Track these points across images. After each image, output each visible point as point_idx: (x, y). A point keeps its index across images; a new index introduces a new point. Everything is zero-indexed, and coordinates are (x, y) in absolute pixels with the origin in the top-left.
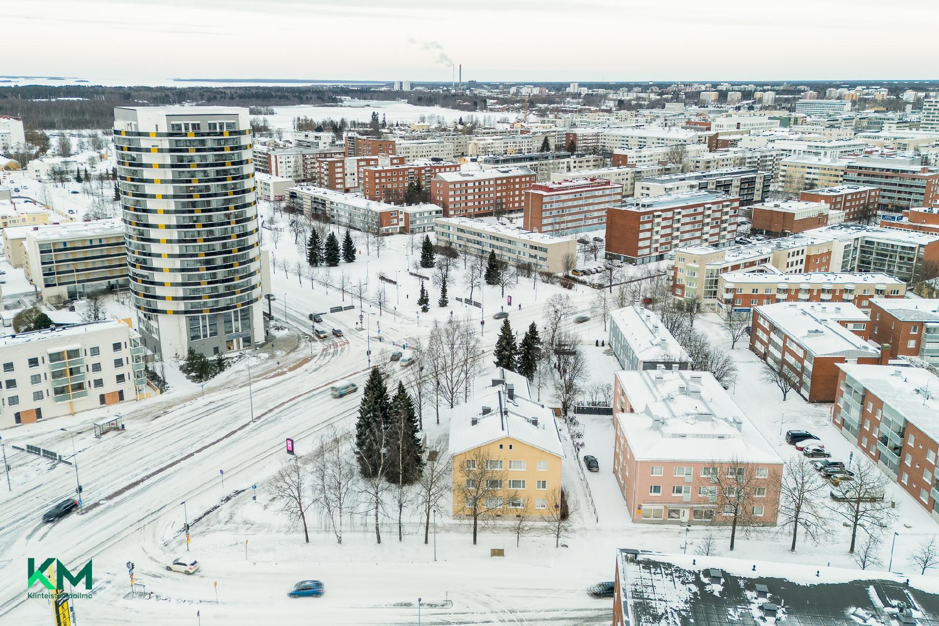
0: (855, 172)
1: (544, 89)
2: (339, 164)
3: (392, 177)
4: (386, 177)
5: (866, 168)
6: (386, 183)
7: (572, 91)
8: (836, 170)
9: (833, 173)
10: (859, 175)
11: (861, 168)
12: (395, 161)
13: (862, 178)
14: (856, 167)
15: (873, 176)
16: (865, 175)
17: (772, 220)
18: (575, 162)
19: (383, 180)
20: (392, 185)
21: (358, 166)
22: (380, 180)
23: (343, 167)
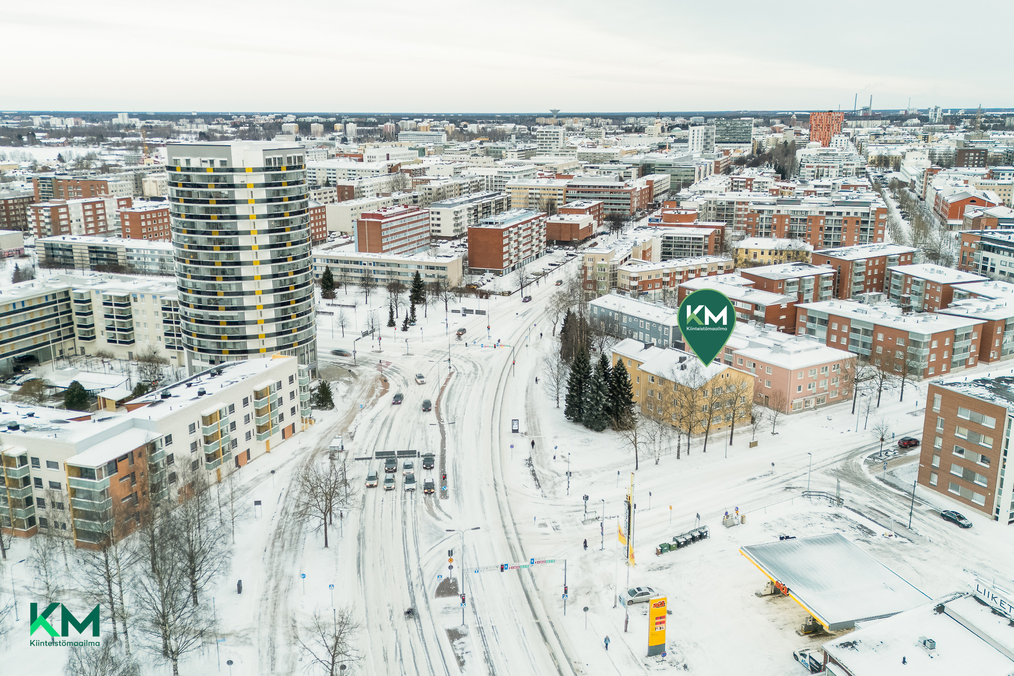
0: (575, 190)
1: (79, 120)
2: (63, 210)
3: (157, 218)
4: (151, 219)
5: (582, 186)
6: (152, 226)
7: (121, 122)
8: (554, 190)
9: (552, 192)
10: (578, 192)
11: (578, 186)
12: (122, 203)
13: (581, 195)
14: (575, 186)
15: (589, 192)
16: (582, 192)
17: (561, 231)
18: (315, 194)
19: (149, 223)
20: (158, 228)
21: (85, 211)
22: (146, 223)
23: (67, 213)
